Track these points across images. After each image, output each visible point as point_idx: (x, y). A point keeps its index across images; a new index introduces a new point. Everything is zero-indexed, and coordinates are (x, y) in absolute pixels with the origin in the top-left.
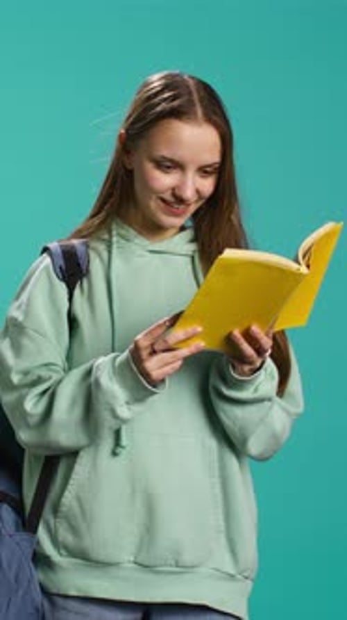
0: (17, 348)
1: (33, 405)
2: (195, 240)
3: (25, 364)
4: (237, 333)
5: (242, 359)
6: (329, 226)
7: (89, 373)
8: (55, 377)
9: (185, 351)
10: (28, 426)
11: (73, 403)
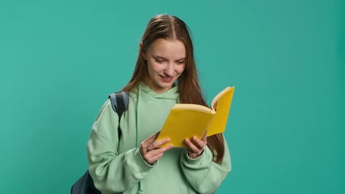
0: (94, 144)
1: (99, 172)
2: (178, 92)
3: (97, 152)
4: (188, 140)
5: (192, 151)
6: (228, 89)
7: (124, 158)
8: (110, 158)
9: (164, 149)
10: (98, 181)
11: (117, 171)
